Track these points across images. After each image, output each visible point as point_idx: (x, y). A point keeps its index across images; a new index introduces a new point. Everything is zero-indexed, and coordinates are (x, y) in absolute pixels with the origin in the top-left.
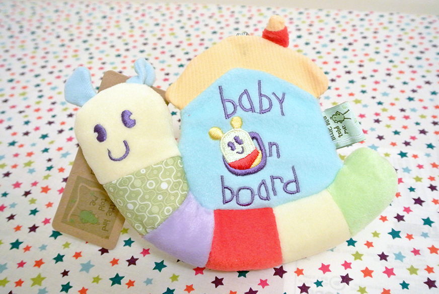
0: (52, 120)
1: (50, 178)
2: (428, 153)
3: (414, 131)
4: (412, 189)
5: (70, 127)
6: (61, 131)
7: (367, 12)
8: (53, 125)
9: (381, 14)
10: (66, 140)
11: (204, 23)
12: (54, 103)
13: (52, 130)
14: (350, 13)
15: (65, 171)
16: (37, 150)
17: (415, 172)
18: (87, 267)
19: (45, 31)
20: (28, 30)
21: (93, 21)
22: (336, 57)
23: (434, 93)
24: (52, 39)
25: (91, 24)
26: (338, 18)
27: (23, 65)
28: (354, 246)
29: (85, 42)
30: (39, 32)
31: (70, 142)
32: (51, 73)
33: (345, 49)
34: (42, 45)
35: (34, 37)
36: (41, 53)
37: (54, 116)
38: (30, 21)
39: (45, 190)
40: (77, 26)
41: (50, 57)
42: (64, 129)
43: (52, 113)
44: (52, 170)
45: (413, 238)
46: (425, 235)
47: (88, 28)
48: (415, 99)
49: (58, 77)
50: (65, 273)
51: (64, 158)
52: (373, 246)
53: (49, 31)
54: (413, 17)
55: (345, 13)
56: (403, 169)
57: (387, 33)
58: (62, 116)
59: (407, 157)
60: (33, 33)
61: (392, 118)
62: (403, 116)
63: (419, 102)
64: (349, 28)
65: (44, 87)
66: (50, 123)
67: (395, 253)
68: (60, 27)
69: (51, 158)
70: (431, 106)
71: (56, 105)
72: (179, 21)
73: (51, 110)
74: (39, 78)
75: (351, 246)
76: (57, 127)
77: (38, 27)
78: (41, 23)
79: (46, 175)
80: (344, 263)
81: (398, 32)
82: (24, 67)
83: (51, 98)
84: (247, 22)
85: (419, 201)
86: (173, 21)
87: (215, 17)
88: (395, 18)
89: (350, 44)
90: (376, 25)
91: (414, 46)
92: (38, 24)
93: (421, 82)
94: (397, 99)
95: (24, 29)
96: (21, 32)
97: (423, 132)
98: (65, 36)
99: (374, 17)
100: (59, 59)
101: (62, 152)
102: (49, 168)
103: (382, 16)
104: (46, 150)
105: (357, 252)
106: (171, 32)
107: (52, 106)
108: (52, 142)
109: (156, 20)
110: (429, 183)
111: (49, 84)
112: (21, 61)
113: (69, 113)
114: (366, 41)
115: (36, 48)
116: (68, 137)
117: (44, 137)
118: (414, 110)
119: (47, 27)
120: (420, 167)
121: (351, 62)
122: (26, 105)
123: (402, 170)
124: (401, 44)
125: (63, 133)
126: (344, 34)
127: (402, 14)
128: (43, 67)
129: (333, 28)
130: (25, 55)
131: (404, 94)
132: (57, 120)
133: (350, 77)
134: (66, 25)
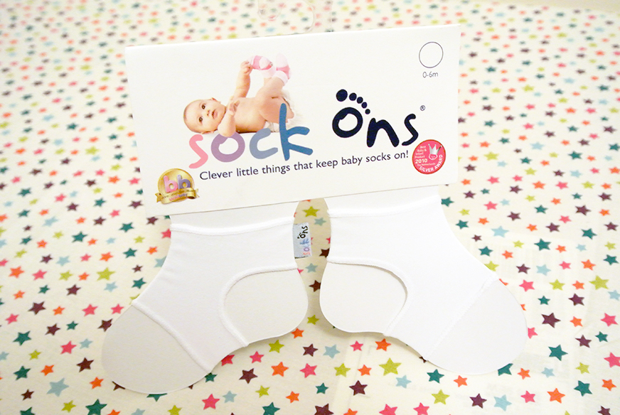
0: (38, 167)
1: (24, 255)
2: (582, 244)
3: (569, 207)
4: (544, 301)
5: (62, 180)
6: (49, 186)
7: (538, 8)
8: (39, 175)
9: (560, 11)
10: (55, 199)
11: (282, 20)
12: (44, 142)
13: (36, 183)
14: (512, 8)
15: (47, 246)
16: (12, 213)
17: (556, 273)
18: (57, 388)
19: (47, 26)
20: (23, 23)
21: (119, 12)
22: (474, 83)
23: (614, 147)
24: (55, 38)
25: (116, 16)
26: (491, 17)
27: (9, 79)
28: (438, 382)
29: (102, 45)
30: (38, 27)
31: (59, 203)
32: (47, 93)
33: (491, 70)
34: (40, 48)
35: (30, 34)
36: (37, 61)
37: (42, 162)
38: (27, 8)
39: (16, 272)
40: (95, 19)
41: (49, 68)
42: (53, 182)
43: (41, 157)
44: (29, 243)
45: (528, 376)
46: (548, 372)
47: (110, 22)
48: (581, 156)
49: (57, 101)
50: (28, 395)
51: (47, 227)
52: (466, 384)
53: (53, 26)
54: (609, 18)
55: (503, 8)
56: (538, 267)
57: (563, 43)
58: (54, 163)
59: (548, 249)
60: (30, 28)
61: (539, 185)
62: (557, 183)
63: (588, 161)
64: (504, 33)
65: (35, 116)
66: (36, 172)
67: (497, 396)
68: (70, 19)
69: (30, 225)
70: (604, 167)
71: (48, 144)
72: (245, 16)
73: (39, 152)
74: (30, 101)
75: (434, 382)
76: (44, 178)
77: (38, 19)
78: (43, 13)
79: (19, 250)
80: (418, 406)
81: (581, 41)
82: (10, 83)
83: (42, 132)
84: (347, 20)
85: (550, 320)
86: (237, 15)
87: (301, 10)
88: (582, 19)
89: (500, 61)
90: (548, 30)
91: (601, 68)
92: (38, 15)
93: (597, 127)
94: (554, 155)
95: (17, 22)
96: (13, 26)
97: (583, 210)
98: (75, 34)
99: (548, 17)
100: (62, 72)
101: (47, 217)
102: (26, 241)
103: (561, 15)
104: (25, 213)
105: (441, 392)
106: (231, 33)
107: (42, 146)
108: (34, 202)
109: (212, 12)
110: (572, 291)
111: (43, 110)
112: (7, 73)
113: (64, 158)
114: (526, 57)
115: (31, 53)
116: (58, 195)
117: (25, 192)
118: (576, 174)
119: (51, 20)
120: (565, 265)
121: (496, 90)
122: (6, 142)
123: (537, 270)
124: (581, 63)
125: (52, 188)
126: (495, 44)
127: (593, 13)
128: (37, 84)
129: (479, 33)
130: (14, 64)
131: (567, 146)
132: (46, 168)
133: (488, 116)
134: (78, 18)
